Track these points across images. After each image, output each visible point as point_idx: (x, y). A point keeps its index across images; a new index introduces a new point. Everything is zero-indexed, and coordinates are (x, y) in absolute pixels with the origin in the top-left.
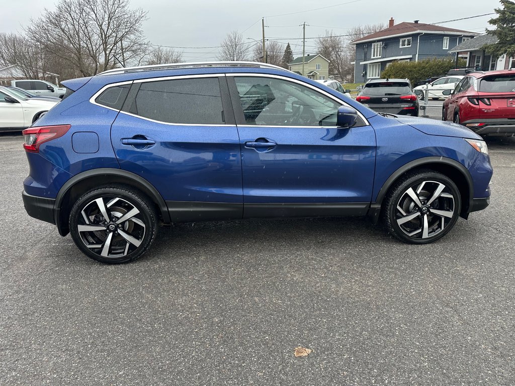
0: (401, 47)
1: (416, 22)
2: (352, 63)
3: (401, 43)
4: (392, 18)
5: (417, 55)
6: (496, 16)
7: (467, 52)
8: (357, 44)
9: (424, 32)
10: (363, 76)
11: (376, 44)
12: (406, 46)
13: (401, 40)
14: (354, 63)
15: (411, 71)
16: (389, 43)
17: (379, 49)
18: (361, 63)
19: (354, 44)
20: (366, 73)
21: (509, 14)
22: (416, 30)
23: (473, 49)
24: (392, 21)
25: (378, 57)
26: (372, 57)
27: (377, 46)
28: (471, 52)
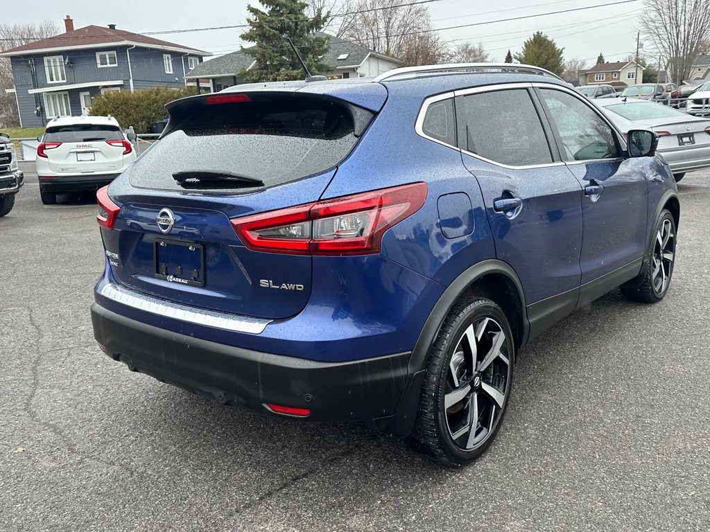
0: (99, 66)
1: (112, 27)
2: (8, 91)
3: (98, 61)
4: (68, 16)
5: (131, 81)
6: (247, 29)
7: (208, 79)
8: (12, 57)
9: (135, 44)
10: (38, 114)
11: (51, 58)
12: (109, 65)
13: (98, 55)
14: (14, 90)
15: (137, 106)
16: (76, 59)
17: (59, 68)
18: (31, 92)
19: (7, 57)
20: (42, 110)
21: (268, 28)
22: (122, 40)
23: (220, 75)
24: (69, 22)
25: (61, 81)
26: (49, 82)
27: (55, 61)
28: (214, 80)
